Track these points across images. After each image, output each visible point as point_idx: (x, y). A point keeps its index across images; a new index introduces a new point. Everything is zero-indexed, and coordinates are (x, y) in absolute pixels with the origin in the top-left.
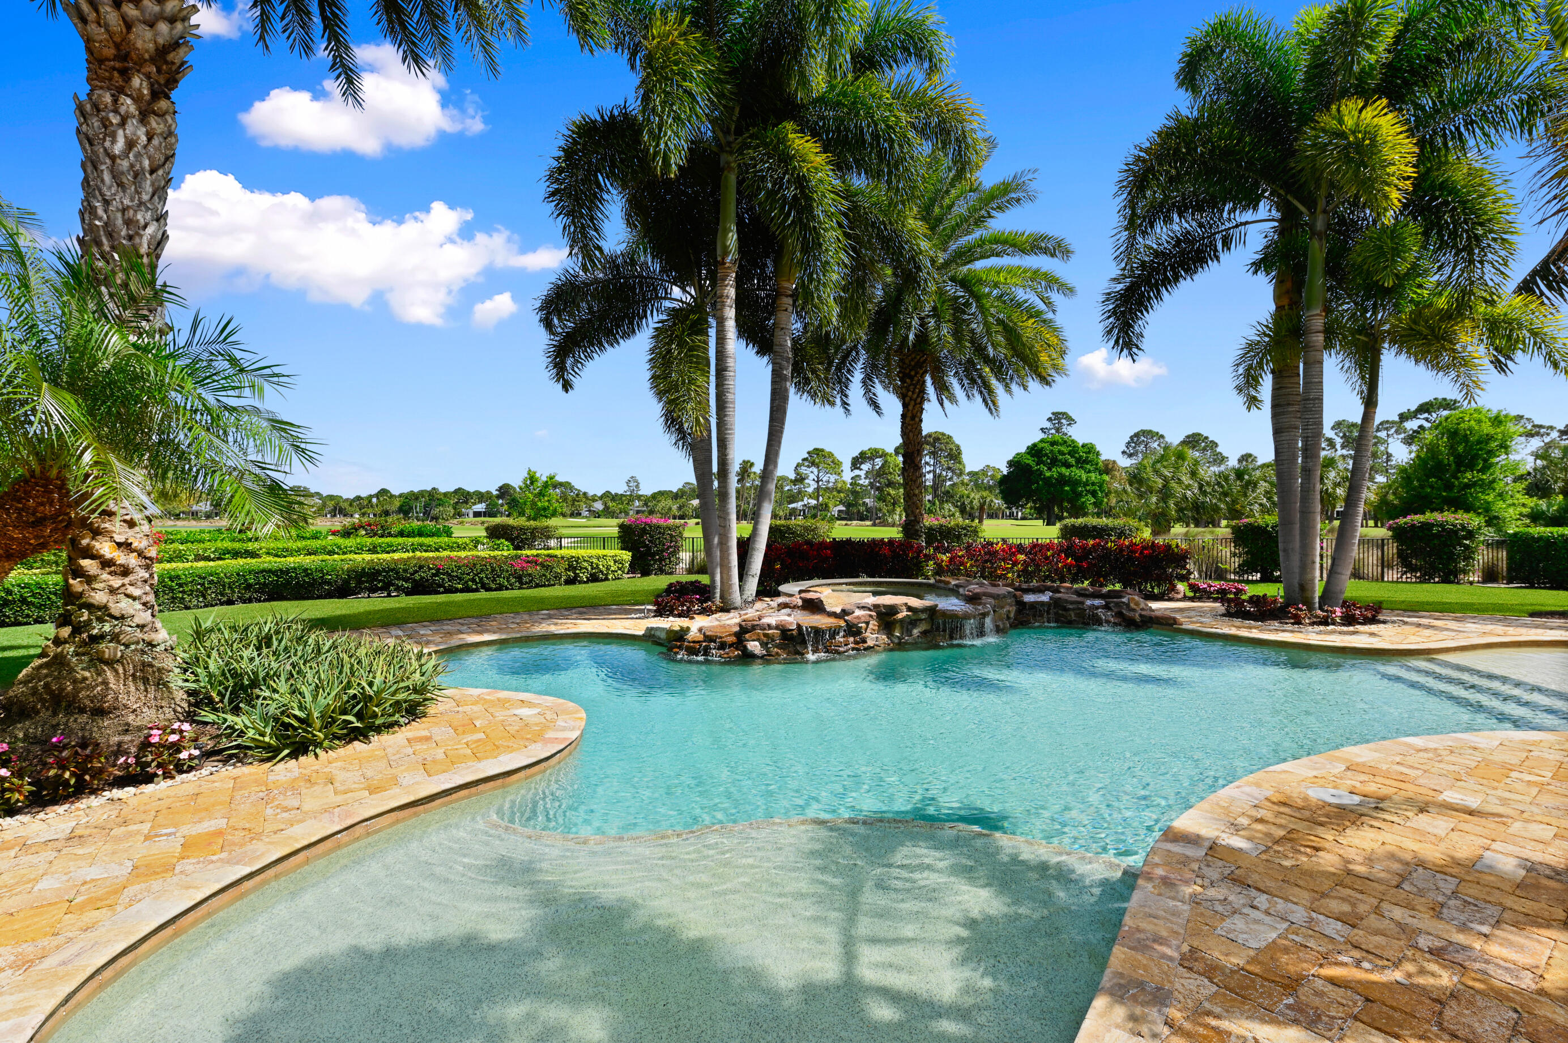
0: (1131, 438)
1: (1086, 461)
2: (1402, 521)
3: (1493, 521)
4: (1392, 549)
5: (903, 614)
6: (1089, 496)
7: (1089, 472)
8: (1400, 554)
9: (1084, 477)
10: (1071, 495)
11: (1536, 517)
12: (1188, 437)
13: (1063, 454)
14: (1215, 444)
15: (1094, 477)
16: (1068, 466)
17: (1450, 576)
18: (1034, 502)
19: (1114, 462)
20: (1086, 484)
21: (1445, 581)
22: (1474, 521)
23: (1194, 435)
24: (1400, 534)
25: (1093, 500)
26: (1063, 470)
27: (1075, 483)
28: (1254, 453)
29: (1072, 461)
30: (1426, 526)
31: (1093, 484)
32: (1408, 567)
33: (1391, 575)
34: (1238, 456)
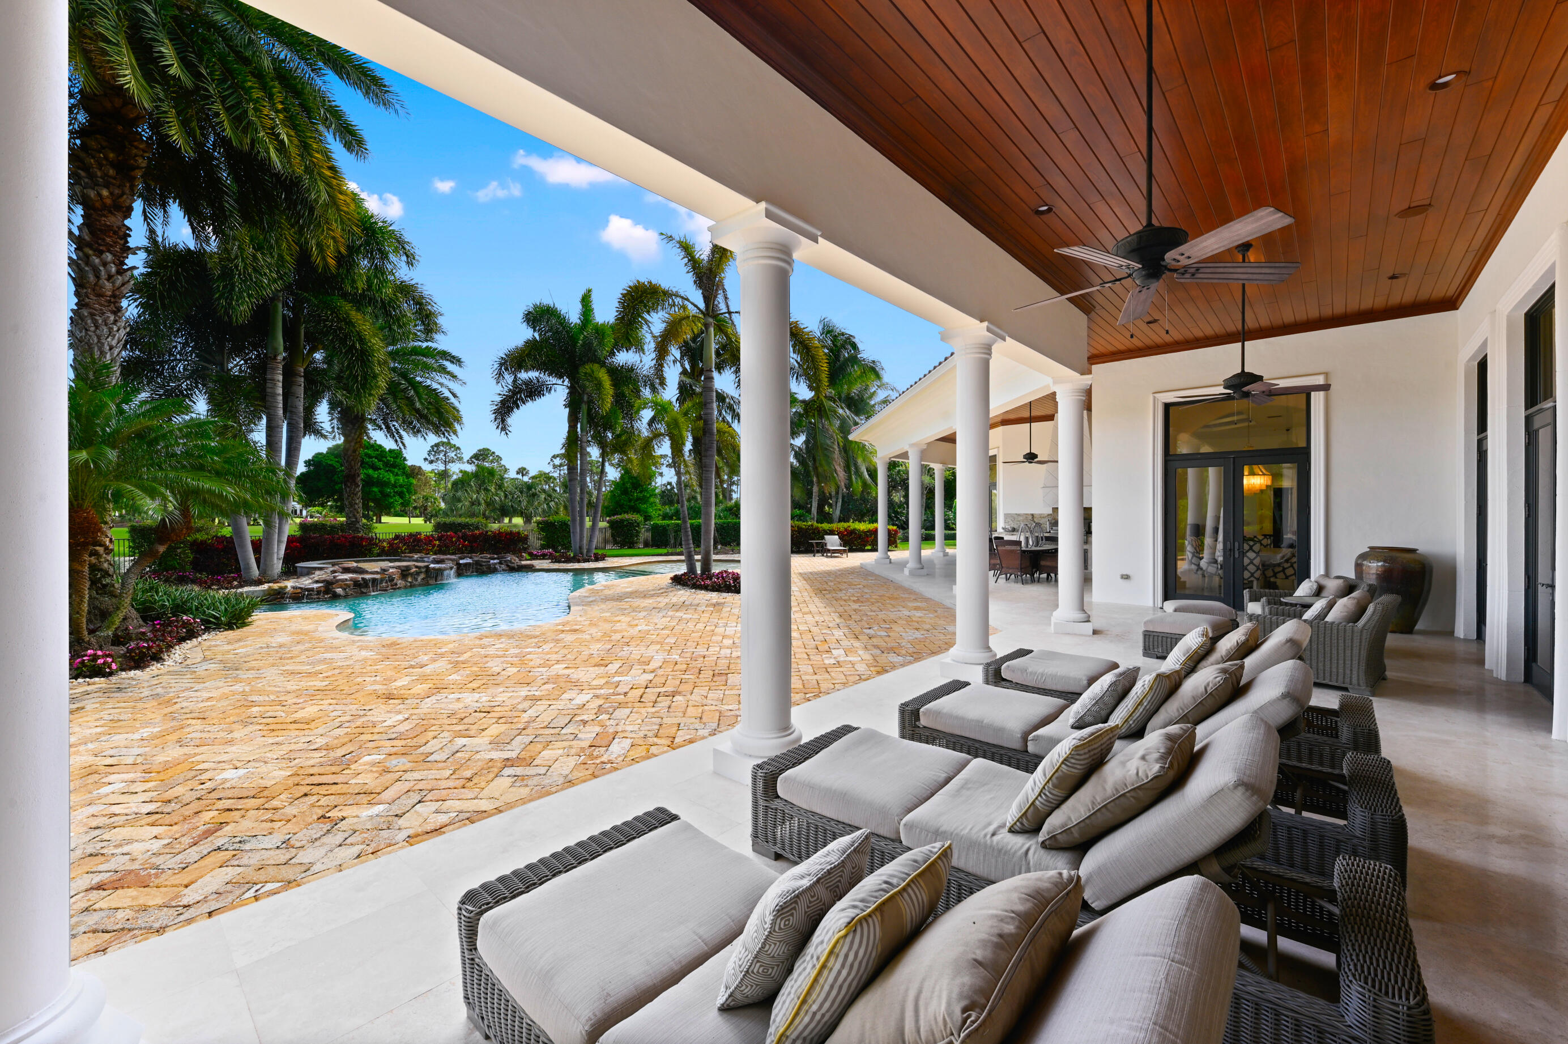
0: (432, 447)
1: (394, 465)
2: (613, 518)
3: (648, 518)
4: (608, 534)
5: (414, 570)
6: (397, 498)
7: (397, 475)
8: (613, 535)
9: (392, 479)
10: (379, 495)
11: (665, 517)
12: (479, 451)
13: (370, 457)
14: (499, 458)
15: (401, 479)
16: (375, 468)
17: (631, 545)
18: (335, 501)
19: (420, 468)
20: (394, 486)
21: (630, 548)
22: (639, 518)
23: (484, 450)
24: (613, 525)
25: (401, 501)
26: (371, 472)
27: (382, 484)
28: (528, 468)
29: (380, 464)
30: (622, 521)
31: (401, 486)
32: (615, 543)
33: (608, 547)
34: (516, 469)
